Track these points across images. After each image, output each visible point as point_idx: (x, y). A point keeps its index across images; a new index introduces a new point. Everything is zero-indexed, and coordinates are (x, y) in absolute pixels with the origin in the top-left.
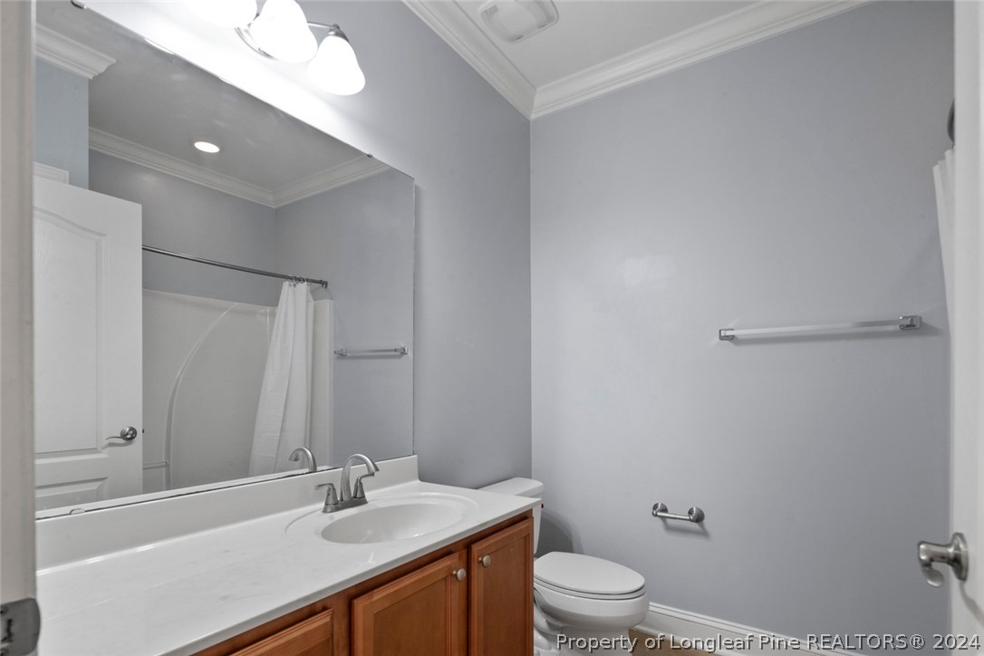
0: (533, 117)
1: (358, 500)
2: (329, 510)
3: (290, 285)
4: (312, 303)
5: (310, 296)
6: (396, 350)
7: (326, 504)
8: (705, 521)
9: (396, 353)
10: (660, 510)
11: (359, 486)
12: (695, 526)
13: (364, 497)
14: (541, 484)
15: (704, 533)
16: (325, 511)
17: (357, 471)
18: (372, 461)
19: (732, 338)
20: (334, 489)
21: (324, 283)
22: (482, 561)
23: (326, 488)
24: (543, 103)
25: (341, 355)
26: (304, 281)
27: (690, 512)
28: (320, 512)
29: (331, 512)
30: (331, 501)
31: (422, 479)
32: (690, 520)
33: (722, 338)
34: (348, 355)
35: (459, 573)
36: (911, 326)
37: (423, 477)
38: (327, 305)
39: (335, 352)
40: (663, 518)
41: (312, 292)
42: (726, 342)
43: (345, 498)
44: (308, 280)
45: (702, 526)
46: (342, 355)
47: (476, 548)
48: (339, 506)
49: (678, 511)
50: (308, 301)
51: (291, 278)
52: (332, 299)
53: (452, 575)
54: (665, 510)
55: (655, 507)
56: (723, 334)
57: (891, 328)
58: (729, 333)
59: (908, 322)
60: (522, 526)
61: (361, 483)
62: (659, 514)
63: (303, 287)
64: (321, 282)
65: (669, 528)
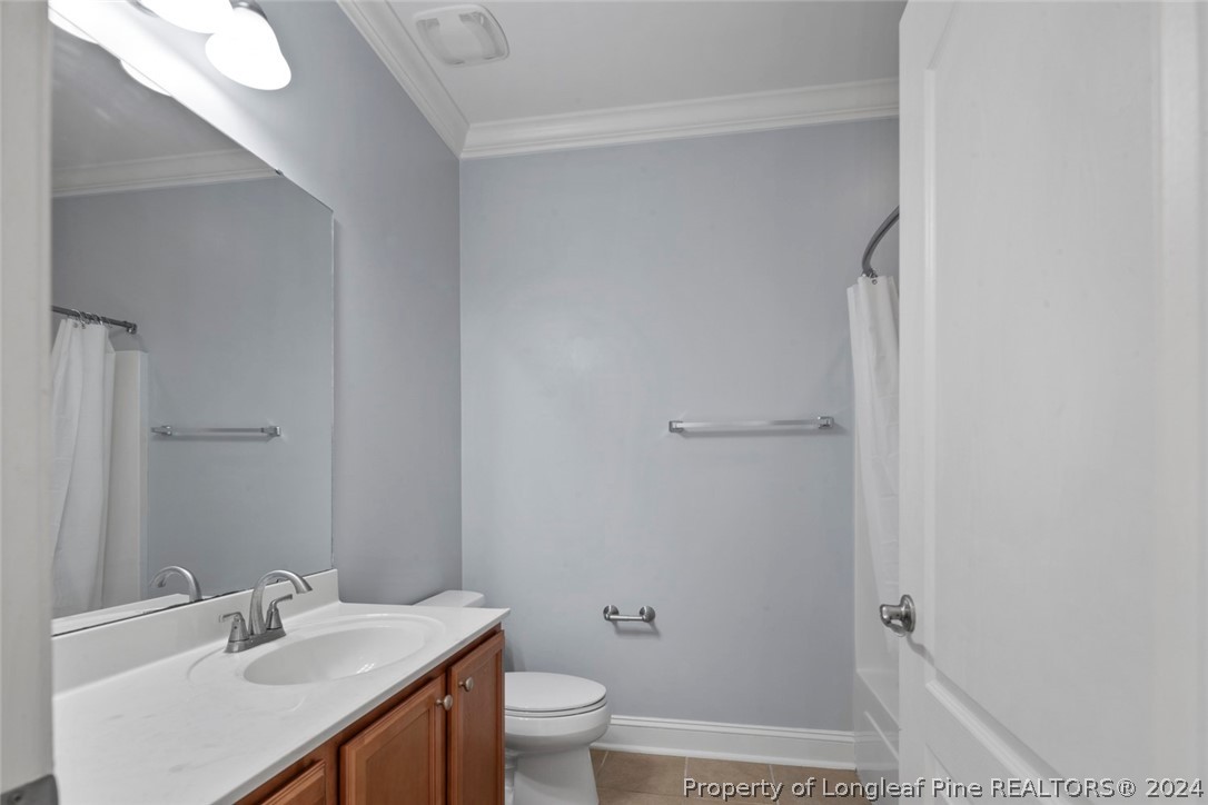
0: (463, 156)
1: (273, 632)
2: (236, 649)
3: (76, 326)
4: (113, 355)
5: (109, 343)
6: (262, 430)
7: (230, 641)
8: (656, 620)
9: (261, 434)
10: (610, 614)
11: (274, 613)
12: (647, 626)
13: (280, 627)
14: (482, 596)
15: (655, 633)
16: (229, 650)
17: (271, 592)
18: (301, 578)
19: (680, 431)
20: (243, 620)
21: (130, 327)
22: (464, 685)
23: (231, 619)
24: (477, 143)
25: (163, 434)
26: (99, 320)
27: (642, 613)
28: (221, 653)
29: (239, 651)
30: (238, 636)
31: (343, 599)
32: (643, 620)
33: (672, 430)
34: (177, 434)
35: (446, 701)
36: (826, 426)
37: (345, 597)
38: (137, 360)
39: (153, 430)
40: (614, 621)
41: (111, 336)
42: (675, 435)
43: (257, 631)
44: (105, 320)
45: (653, 625)
46: (165, 434)
47: (456, 670)
48: (250, 641)
49: (629, 611)
50: (106, 351)
51: (76, 315)
52: (144, 350)
53: (436, 704)
54: (616, 612)
55: (606, 611)
56: (674, 426)
57: (811, 427)
58: (679, 425)
59: (824, 422)
60: (493, 641)
61: (276, 610)
62: (612, 617)
63: (98, 331)
64: (126, 325)
65: (620, 632)
